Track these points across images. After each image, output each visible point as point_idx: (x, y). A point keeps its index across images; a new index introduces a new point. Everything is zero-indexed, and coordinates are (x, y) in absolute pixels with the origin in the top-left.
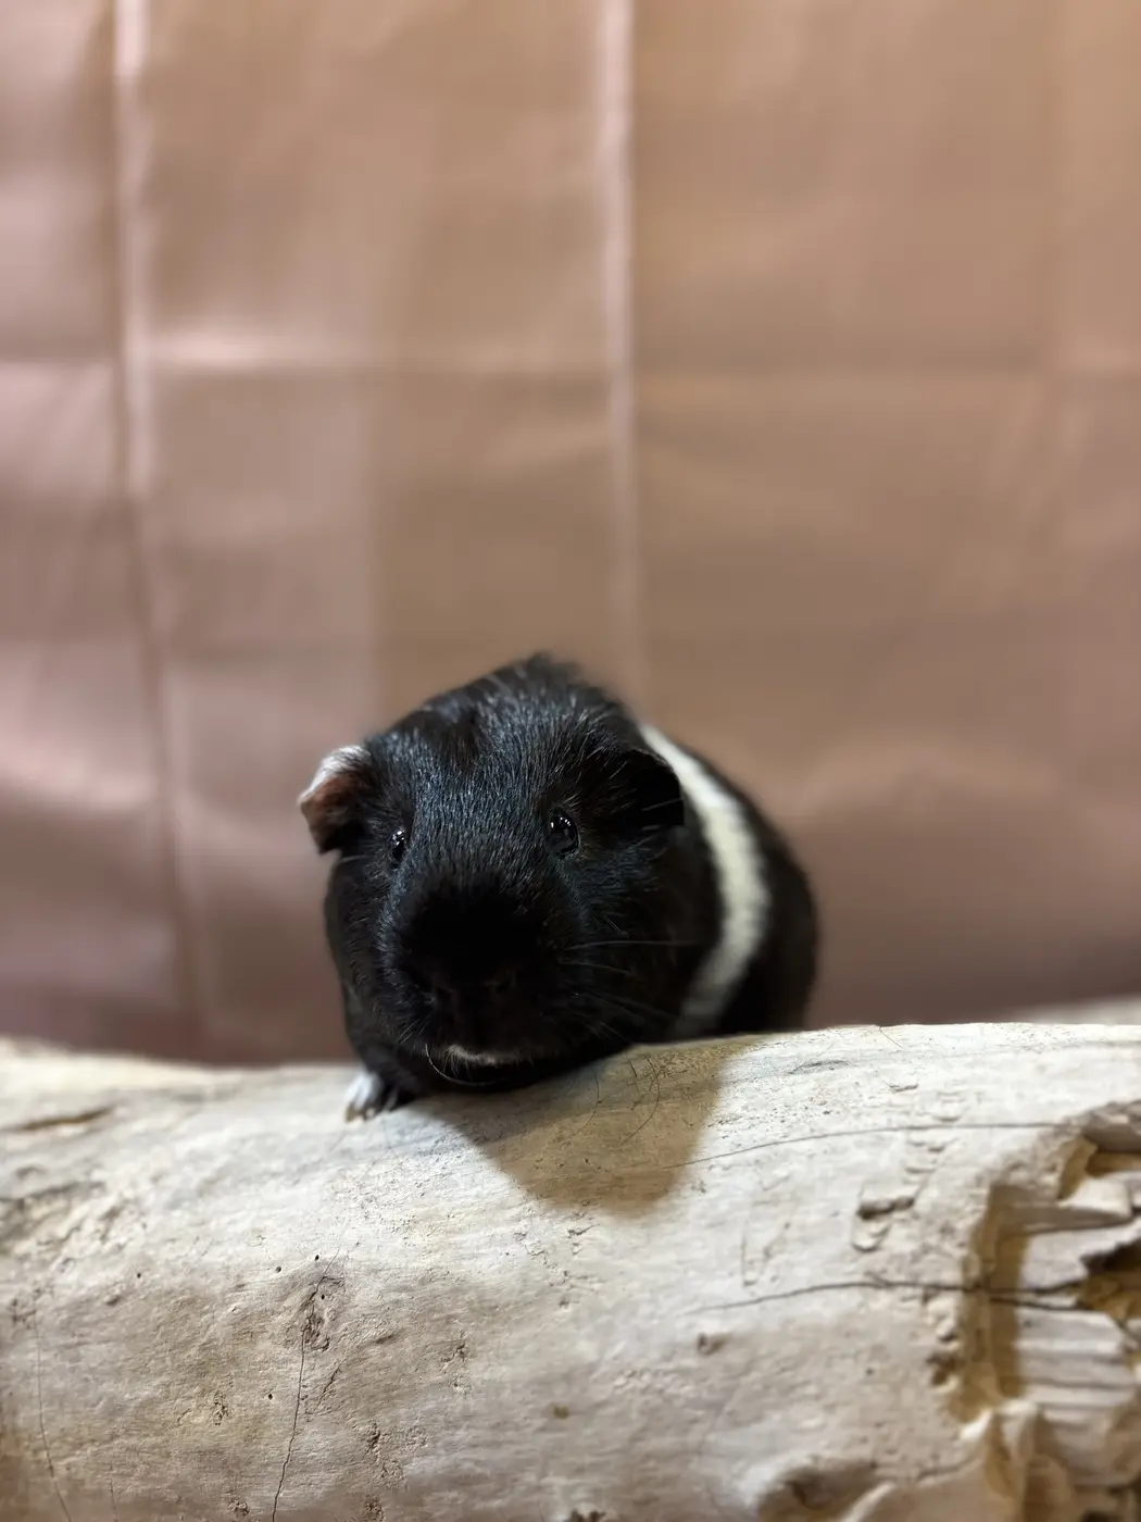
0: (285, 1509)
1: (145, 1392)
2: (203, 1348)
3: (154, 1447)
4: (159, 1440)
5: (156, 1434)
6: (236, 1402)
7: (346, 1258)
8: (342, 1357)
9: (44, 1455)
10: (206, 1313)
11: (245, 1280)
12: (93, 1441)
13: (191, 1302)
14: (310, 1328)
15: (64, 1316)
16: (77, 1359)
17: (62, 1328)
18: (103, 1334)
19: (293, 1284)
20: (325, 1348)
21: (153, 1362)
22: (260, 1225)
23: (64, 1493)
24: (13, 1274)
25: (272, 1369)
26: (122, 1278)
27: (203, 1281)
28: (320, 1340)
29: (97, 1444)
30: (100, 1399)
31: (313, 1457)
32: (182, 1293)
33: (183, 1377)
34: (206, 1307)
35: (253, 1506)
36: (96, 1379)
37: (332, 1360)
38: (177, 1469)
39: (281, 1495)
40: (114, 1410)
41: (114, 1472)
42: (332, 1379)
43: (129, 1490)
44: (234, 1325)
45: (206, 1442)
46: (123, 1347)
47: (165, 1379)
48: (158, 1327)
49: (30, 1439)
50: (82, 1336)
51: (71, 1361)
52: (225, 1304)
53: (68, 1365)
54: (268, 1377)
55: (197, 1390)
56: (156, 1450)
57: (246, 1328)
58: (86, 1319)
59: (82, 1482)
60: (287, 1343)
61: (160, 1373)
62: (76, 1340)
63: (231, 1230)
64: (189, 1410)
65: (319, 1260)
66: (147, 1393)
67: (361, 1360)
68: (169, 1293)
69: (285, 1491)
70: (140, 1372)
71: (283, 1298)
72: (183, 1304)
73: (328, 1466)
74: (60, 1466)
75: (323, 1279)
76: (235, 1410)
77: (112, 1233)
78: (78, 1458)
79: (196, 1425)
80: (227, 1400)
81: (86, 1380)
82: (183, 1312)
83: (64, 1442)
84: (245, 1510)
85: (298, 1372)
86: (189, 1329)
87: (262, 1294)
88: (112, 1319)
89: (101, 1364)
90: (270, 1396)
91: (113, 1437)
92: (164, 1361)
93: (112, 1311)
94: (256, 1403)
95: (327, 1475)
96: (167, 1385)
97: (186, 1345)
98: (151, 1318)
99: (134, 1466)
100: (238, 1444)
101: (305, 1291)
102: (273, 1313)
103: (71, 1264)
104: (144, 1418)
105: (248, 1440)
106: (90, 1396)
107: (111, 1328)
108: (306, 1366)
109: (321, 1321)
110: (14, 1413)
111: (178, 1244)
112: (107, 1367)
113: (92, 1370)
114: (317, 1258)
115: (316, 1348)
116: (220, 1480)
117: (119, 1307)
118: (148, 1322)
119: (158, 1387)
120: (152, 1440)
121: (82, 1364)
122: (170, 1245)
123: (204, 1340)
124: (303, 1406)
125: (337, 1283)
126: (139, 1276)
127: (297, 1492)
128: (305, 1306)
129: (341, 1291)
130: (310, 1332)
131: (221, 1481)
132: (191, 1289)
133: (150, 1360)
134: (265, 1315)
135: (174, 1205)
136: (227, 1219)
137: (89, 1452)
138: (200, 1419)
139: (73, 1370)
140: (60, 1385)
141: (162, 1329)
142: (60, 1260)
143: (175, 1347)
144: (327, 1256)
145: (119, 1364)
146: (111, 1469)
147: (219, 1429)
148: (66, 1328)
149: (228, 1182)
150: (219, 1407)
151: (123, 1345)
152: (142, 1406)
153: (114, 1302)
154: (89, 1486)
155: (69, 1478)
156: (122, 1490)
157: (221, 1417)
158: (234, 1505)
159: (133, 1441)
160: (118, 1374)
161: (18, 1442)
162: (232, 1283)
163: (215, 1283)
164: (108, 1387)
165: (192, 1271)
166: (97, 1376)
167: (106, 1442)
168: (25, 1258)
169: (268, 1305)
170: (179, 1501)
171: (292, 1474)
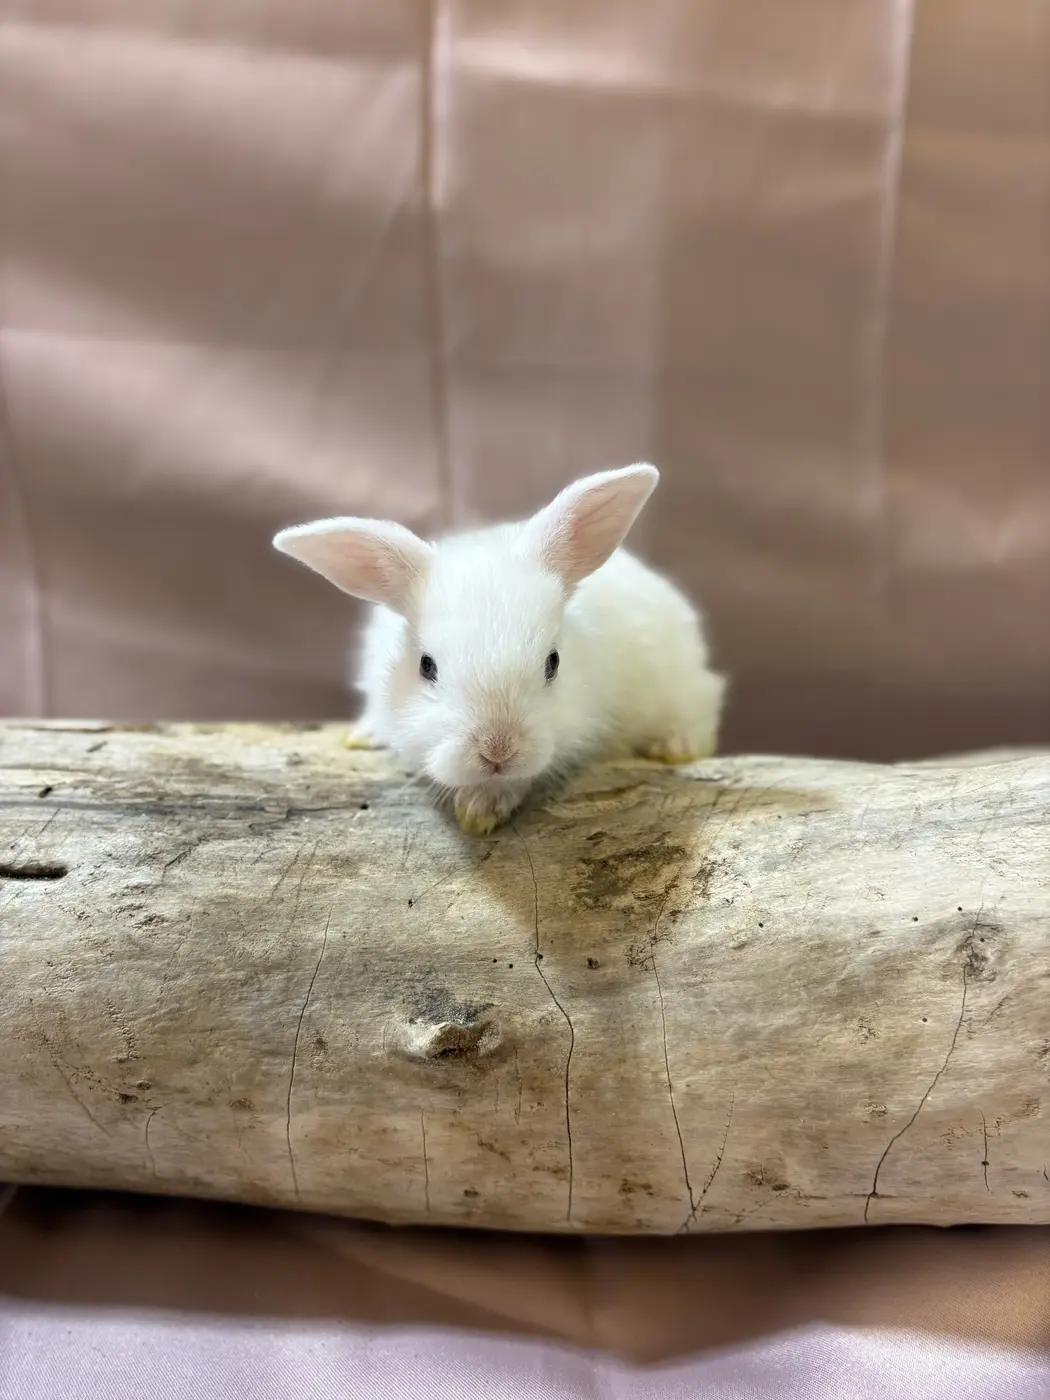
0: (929, 1109)
1: (779, 1020)
2: (843, 983)
3: (788, 1064)
4: (794, 1059)
5: (791, 1053)
6: (884, 1025)
7: (994, 909)
8: (1008, 989)
9: (664, 1076)
10: (841, 954)
11: (879, 927)
12: (719, 1063)
13: (822, 947)
14: (972, 965)
15: (686, 958)
16: (703, 994)
17: (685, 970)
18: (730, 974)
19: (940, 931)
20: (992, 980)
21: (786, 995)
22: (874, 884)
23: (678, 1106)
24: (621, 924)
25: (926, 998)
26: (744, 927)
27: (831, 929)
28: (985, 974)
29: (723, 1064)
30: (728, 1027)
31: (972, 1067)
32: (811, 940)
33: (821, 1006)
34: (840, 950)
35: (892, 1108)
36: (723, 1012)
37: (1000, 990)
38: (812, 1082)
39: (929, 1098)
40: (744, 1036)
41: (739, 1086)
42: (1000, 1005)
43: (752, 1100)
44: (876, 964)
45: (849, 1058)
46: (751, 984)
47: (803, 1009)
48: (790, 967)
49: (652, 1062)
50: (705, 975)
51: (695, 996)
52: (861, 947)
53: (692, 1000)
54: (923, 1004)
55: (838, 1016)
56: (789, 1067)
57: (891, 969)
58: (710, 961)
59: (701, 1097)
60: (944, 978)
61: (795, 1005)
62: (699, 979)
63: (842, 887)
64: (831, 1033)
65: (963, 911)
66: (780, 1021)
67: (1033, 989)
68: (796, 939)
69: (935, 1095)
70: (773, 1005)
71: (933, 942)
72: (812, 949)
73: (988, 1074)
74: (680, 1085)
75: (978, 926)
76: (882, 1032)
77: (712, 890)
78: (701, 1077)
79: (838, 1045)
80: (873, 1025)
81: (713, 1012)
82: (813, 955)
83: (689, 1064)
84: (884, 1112)
85: (956, 999)
86: (822, 969)
87: (903, 939)
88: (740, 960)
89: (728, 998)
90: (925, 1020)
91: (743, 1057)
92: (798, 994)
93: (737, 954)
94: (908, 1026)
95: (985, 1081)
96: (803, 1015)
97: (822, 981)
98: (781, 960)
99: (763, 1081)
100: (886, 1059)
101: (959, 936)
102: (920, 953)
103: (680, 915)
104: (777, 1041)
105: (898, 1055)
106: (719, 1025)
107: (737, 968)
108: (969, 994)
109: (984, 959)
110: (636, 1041)
111: (789, 899)
112: (734, 1001)
113: (719, 1004)
114: (960, 909)
115: (981, 981)
116: (860, 1088)
117: (745, 950)
118: (777, 964)
119: (793, 1016)
120: (788, 1059)
121: (709, 999)
122: (782, 900)
123: (843, 977)
124: (965, 1026)
125: (996, 929)
126: (761, 925)
127: (946, 1096)
128: (961, 948)
129: (1002, 935)
130: (973, 968)
131: (863, 1088)
132: (819, 936)
133: (783, 994)
134: (910, 956)
135: (770, 866)
136: (833, 879)
137: (713, 1072)
138: (844, 1040)
139: (698, 1004)
140: (685, 1017)
141: (792, 970)
142: (667, 912)
143: (809, 984)
144: (971, 906)
145: (748, 998)
146: (736, 1084)
147: (861, 1048)
148: (688, 970)
149: (817, 848)
150: (865, 1031)
151: (751, 982)
152: (777, 1032)
153: (741, 947)
154: (708, 1100)
155: (687, 1094)
156: (744, 1101)
157: (867, 1037)
158: (871, 1109)
159: (764, 1061)
160: (748, 1007)
161: (638, 1066)
162: (865, 931)
163: (846, 930)
164: (740, 1018)
165: (816, 922)
166: (725, 1008)
167: (732, 1063)
168: (627, 911)
169: (913, 947)
170: (807, 1107)
171: (946, 1081)
